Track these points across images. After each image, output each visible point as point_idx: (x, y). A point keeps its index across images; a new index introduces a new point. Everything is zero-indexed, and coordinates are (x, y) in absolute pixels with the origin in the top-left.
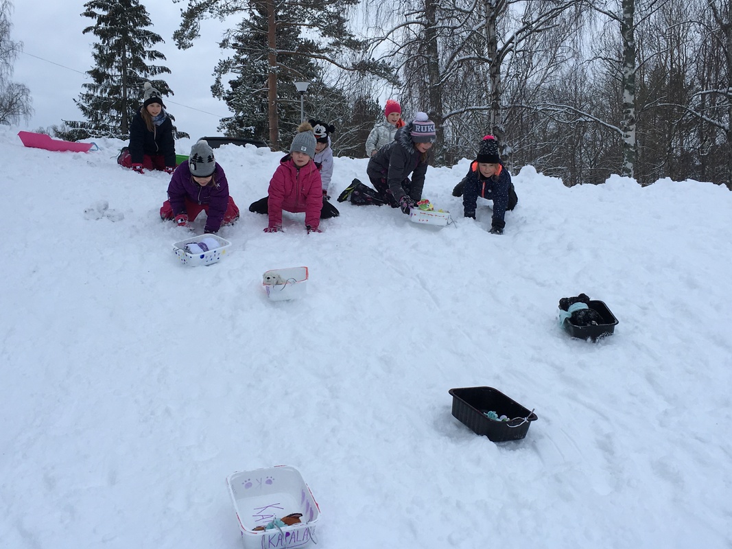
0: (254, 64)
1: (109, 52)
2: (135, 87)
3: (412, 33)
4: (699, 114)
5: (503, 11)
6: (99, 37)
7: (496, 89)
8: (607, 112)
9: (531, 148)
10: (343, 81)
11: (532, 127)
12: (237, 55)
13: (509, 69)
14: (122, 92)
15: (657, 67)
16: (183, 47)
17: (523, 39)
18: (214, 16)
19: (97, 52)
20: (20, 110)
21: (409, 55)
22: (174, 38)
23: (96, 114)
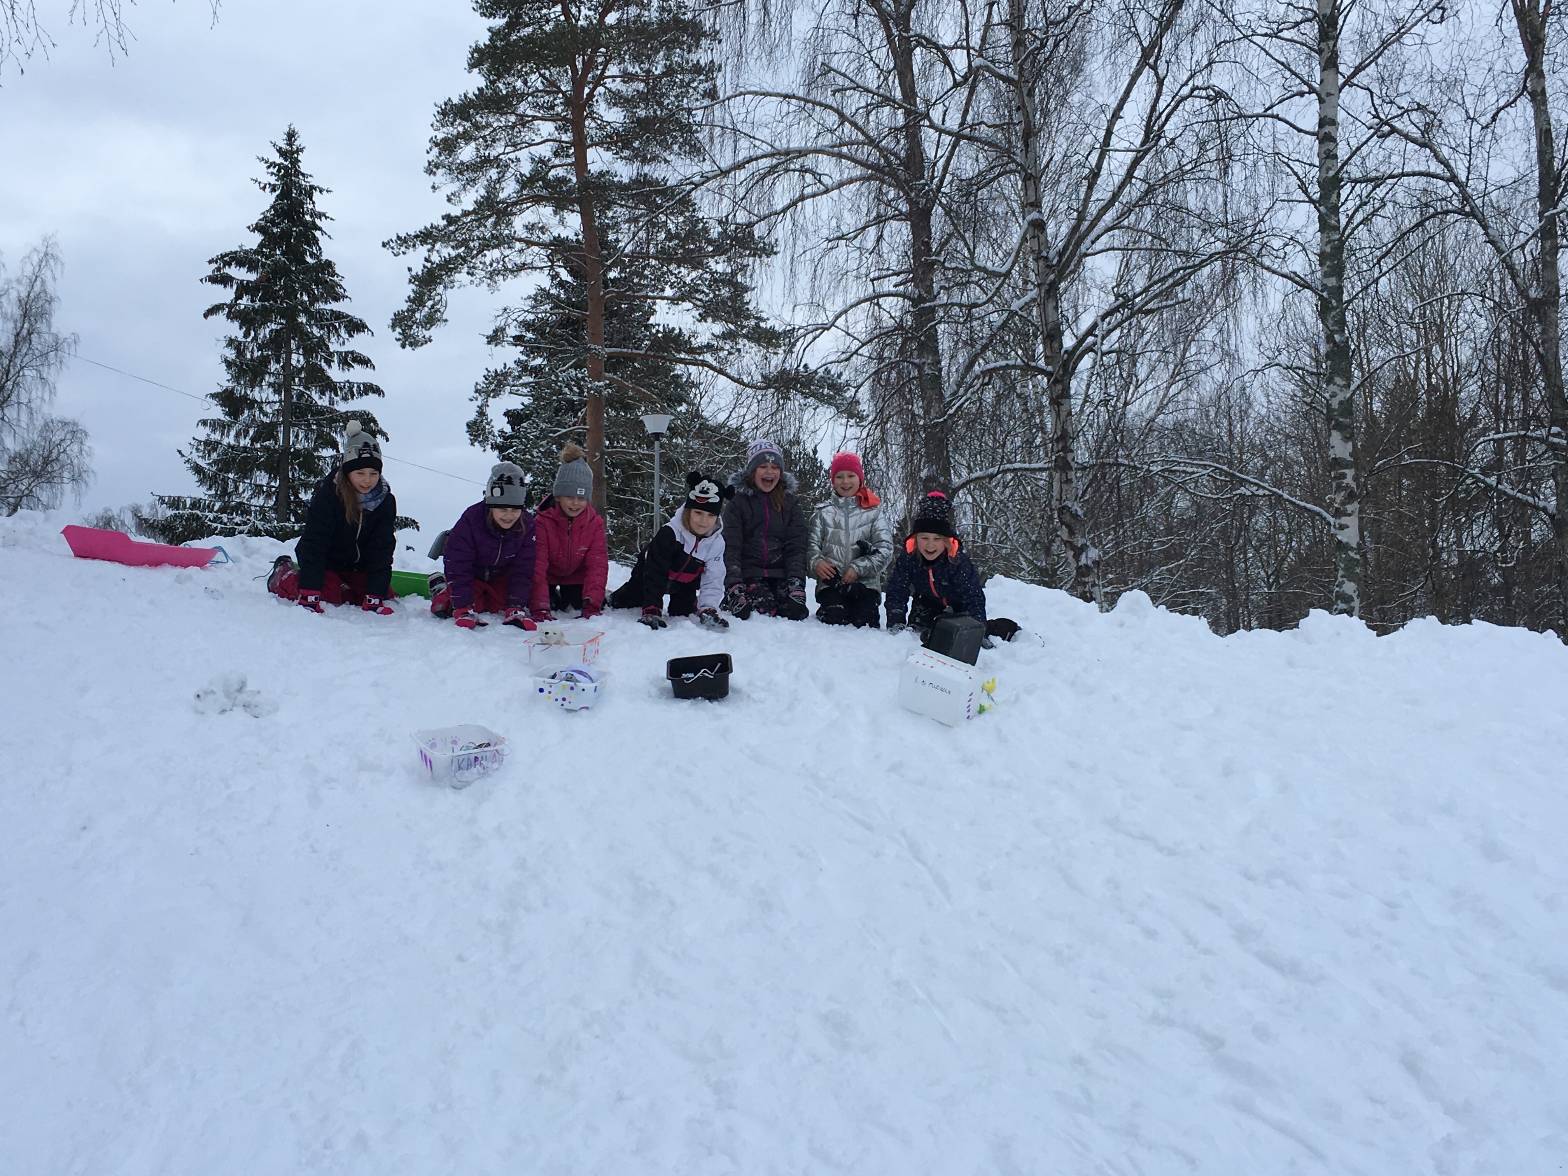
0: (557, 376)
1: (257, 354)
2: (309, 425)
3: (886, 316)
4: (1492, 480)
5: (1073, 272)
6: (236, 324)
7: (1064, 430)
8: (1299, 473)
9: (1141, 548)
10: (743, 411)
11: (1142, 505)
12: (524, 358)
13: (1088, 386)
14: (281, 436)
15: (1398, 380)
16: (411, 344)
17: (1115, 328)
18: (477, 281)
19: (231, 354)
20: (66, 474)
21: (881, 358)
22: (393, 327)
23: (225, 481)
